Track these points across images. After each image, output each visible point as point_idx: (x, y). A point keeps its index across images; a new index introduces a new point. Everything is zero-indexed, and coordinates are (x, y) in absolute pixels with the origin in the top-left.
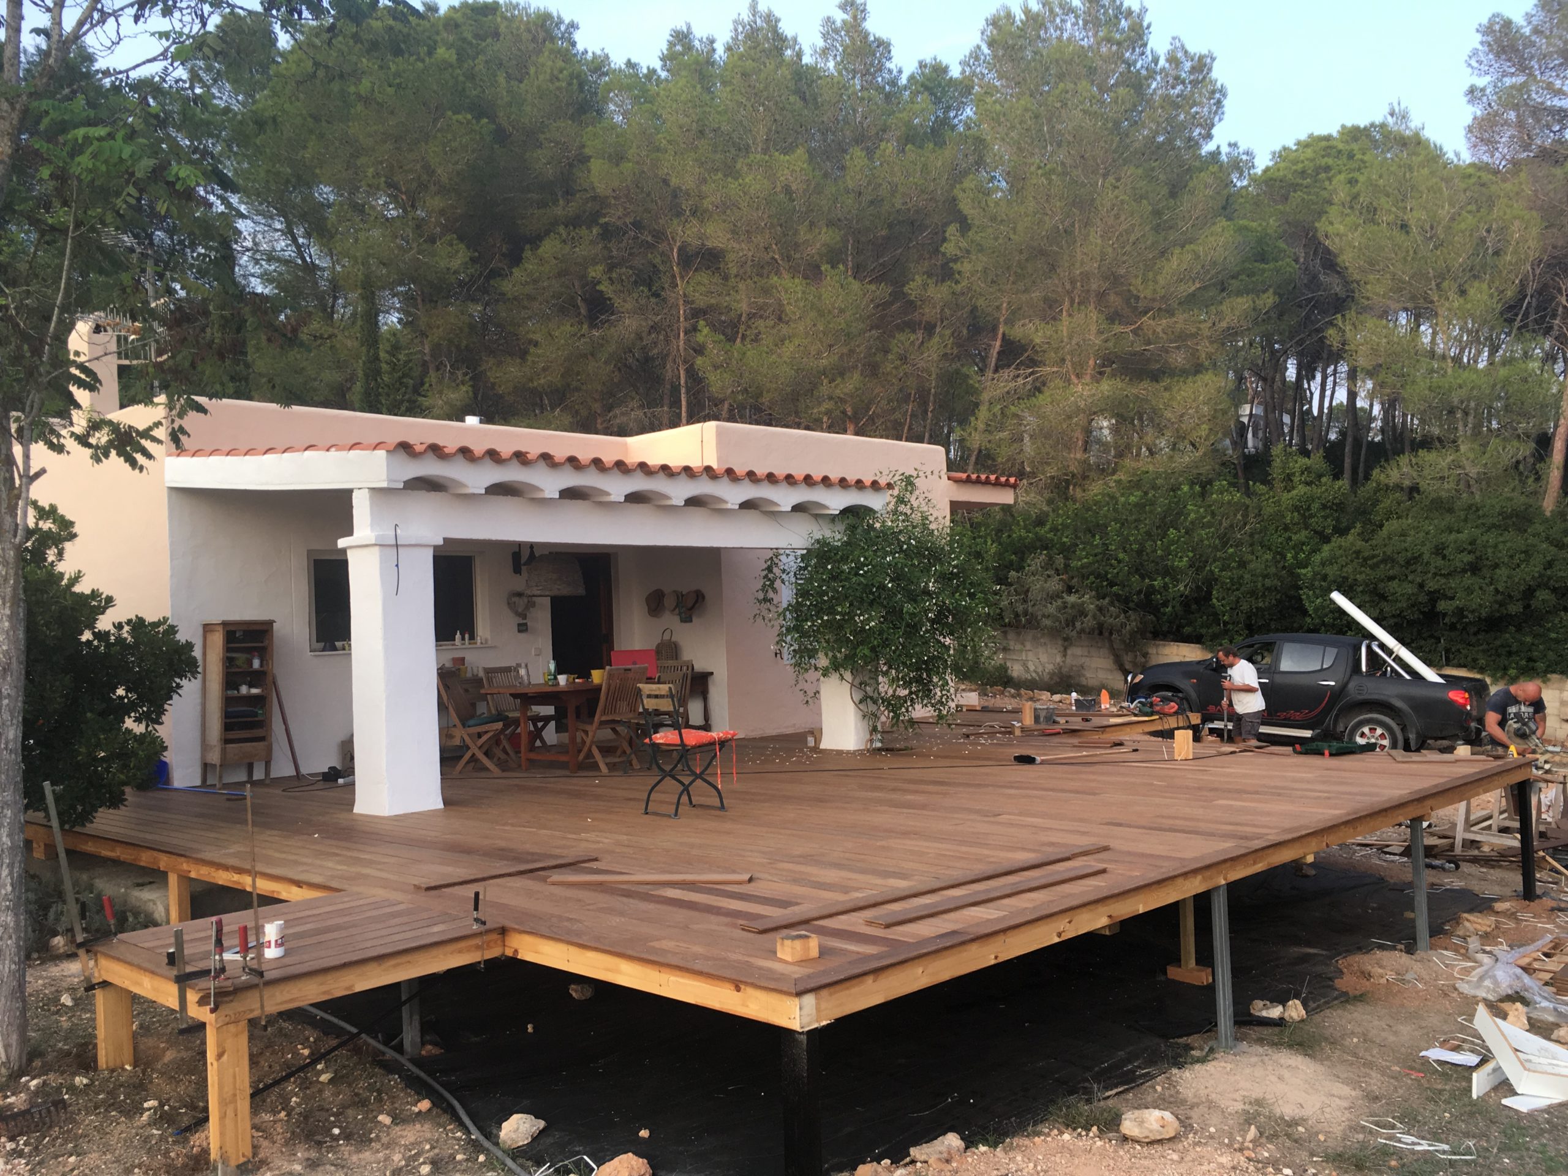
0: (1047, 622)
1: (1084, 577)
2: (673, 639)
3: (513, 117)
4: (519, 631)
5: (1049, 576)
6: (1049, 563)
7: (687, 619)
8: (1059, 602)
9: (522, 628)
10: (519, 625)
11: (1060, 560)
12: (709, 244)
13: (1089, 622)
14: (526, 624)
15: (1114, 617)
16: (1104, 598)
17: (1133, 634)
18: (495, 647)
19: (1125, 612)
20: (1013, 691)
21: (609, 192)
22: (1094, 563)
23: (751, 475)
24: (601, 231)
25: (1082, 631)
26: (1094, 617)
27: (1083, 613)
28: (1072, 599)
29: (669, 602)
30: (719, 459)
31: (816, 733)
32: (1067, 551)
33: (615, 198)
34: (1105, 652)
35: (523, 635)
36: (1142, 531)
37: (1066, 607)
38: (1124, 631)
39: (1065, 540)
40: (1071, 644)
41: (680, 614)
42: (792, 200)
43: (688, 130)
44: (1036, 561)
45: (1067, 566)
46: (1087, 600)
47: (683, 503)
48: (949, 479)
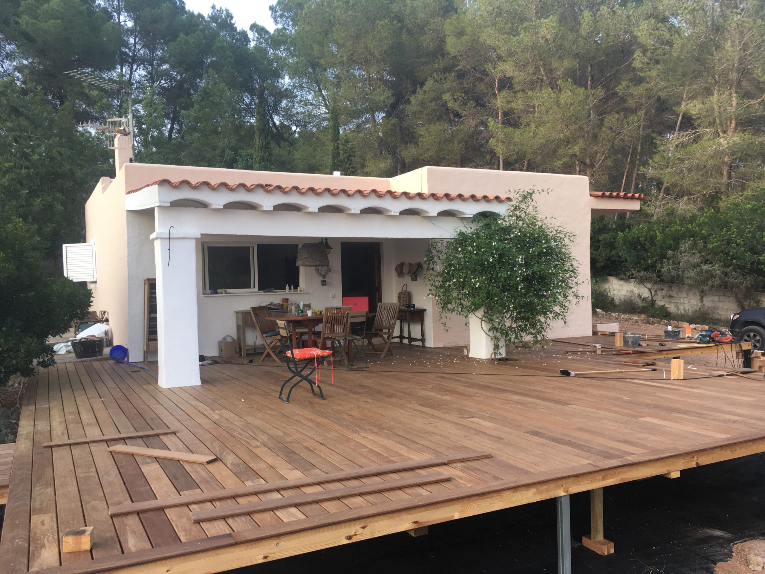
0: (689, 281)
1: (716, 254)
2: (408, 290)
3: (412, 20)
4: (322, 285)
5: (694, 254)
6: (694, 246)
7: (415, 279)
8: (698, 269)
9: (324, 283)
10: (322, 281)
11: (700, 244)
12: (507, 75)
13: (717, 282)
14: (325, 281)
15: (735, 277)
16: (729, 267)
17: (747, 288)
18: (307, 293)
19: (744, 275)
20: (666, 321)
21: (457, 53)
22: (721, 245)
23: (447, 196)
24: (456, 74)
25: (713, 286)
26: (720, 278)
27: (713, 276)
28: (705, 267)
29: (405, 269)
30: (429, 188)
31: (467, 347)
32: (705, 239)
33: (461, 56)
34: (732, 299)
35: (324, 287)
36: (754, 226)
37: (702, 272)
38: (741, 287)
39: (704, 232)
40: (706, 295)
41: (411, 276)
42: (548, 44)
43: (491, 14)
44: (685, 245)
45: (705, 247)
46: (717, 268)
47: (359, 212)
48: (591, 195)
